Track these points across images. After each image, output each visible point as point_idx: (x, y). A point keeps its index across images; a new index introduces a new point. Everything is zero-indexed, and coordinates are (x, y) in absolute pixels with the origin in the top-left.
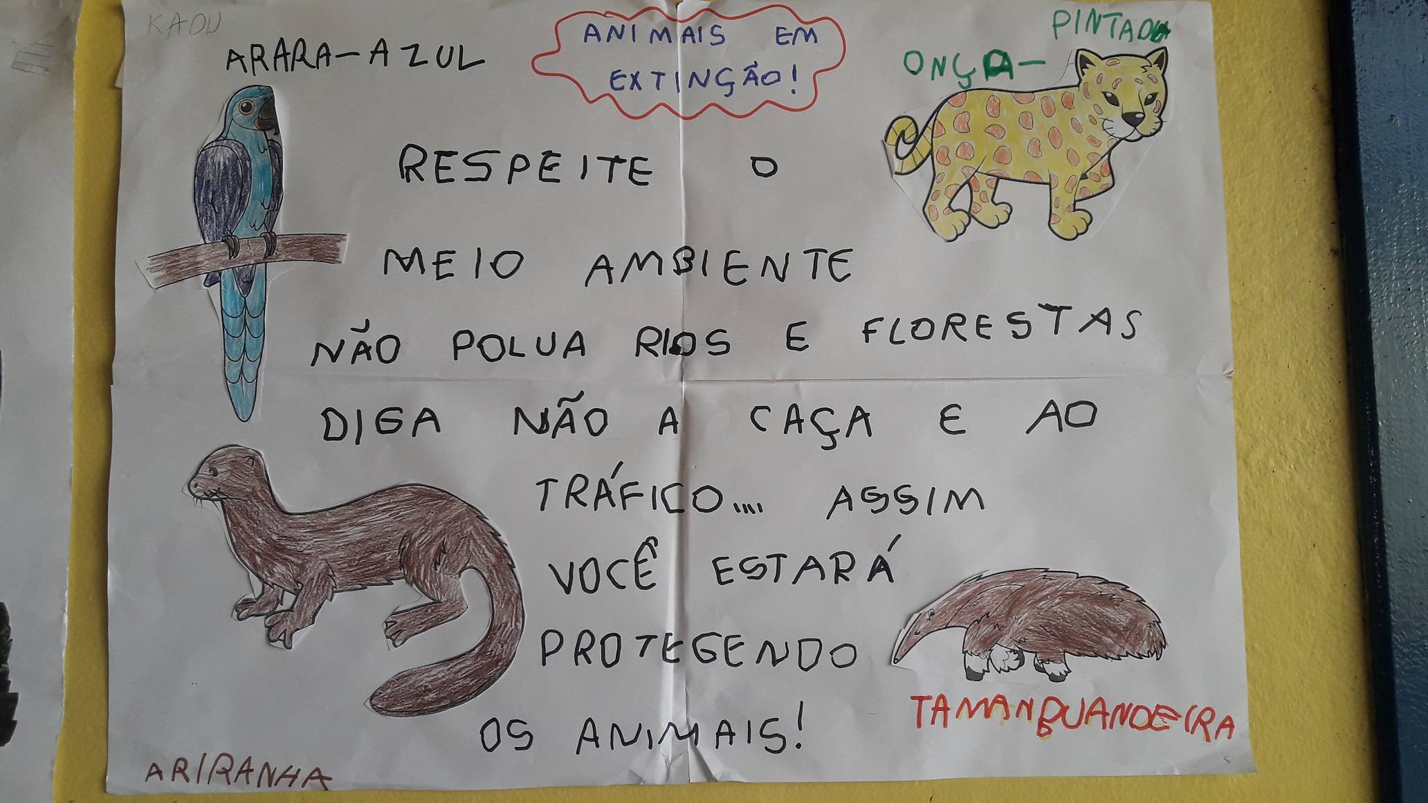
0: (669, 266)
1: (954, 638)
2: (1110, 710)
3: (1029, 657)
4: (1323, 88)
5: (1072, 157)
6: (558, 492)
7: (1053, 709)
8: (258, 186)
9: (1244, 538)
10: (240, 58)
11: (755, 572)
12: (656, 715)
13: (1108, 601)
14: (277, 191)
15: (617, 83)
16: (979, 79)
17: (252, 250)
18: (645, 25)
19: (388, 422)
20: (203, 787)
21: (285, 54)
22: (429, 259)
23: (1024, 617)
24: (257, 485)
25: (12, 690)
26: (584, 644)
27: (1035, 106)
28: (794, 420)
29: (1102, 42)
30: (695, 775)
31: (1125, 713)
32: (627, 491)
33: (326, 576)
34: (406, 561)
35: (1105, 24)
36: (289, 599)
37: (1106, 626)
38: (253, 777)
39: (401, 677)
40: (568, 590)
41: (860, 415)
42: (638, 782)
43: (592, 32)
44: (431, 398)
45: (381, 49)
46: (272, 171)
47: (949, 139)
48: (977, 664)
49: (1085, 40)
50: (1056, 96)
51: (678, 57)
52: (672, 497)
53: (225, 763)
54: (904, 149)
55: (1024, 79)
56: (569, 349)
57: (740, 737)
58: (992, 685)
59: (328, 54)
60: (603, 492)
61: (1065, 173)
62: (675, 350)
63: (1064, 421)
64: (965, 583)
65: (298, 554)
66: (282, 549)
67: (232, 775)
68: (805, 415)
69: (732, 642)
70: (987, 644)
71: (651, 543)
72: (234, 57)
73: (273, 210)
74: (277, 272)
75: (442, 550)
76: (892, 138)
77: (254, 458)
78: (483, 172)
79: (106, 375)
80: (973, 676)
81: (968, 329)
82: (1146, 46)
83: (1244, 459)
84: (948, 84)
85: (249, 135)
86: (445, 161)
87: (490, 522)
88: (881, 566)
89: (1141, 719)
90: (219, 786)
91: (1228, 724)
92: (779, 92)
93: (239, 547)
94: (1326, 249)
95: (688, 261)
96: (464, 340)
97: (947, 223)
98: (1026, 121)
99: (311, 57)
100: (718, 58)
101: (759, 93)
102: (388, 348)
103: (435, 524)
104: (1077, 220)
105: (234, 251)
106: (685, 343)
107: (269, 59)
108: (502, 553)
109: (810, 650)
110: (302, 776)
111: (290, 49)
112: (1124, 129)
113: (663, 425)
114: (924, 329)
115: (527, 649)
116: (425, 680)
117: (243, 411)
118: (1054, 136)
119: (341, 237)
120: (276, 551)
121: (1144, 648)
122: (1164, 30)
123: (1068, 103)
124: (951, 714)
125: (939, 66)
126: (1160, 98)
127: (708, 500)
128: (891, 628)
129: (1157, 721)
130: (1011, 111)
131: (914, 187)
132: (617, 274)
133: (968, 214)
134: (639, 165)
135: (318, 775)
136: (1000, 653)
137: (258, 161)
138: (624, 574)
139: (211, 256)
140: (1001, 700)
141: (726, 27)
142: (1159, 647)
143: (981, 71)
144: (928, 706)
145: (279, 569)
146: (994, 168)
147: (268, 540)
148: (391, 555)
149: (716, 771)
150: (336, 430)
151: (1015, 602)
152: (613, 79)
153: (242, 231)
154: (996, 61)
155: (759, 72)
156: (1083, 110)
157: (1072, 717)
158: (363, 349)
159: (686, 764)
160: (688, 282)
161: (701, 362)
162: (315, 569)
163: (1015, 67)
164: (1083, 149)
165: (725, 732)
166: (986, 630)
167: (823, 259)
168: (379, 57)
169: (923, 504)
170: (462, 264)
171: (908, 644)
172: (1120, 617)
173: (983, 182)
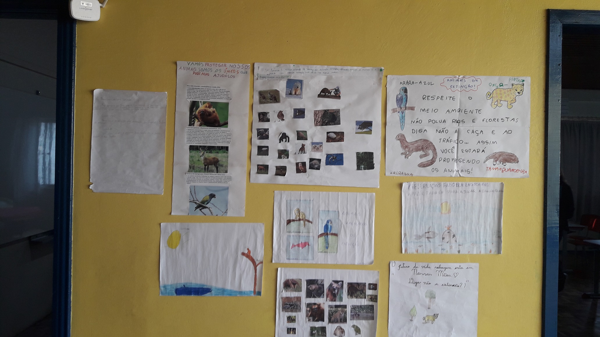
0: (457, 111)
1: (492, 160)
2: (511, 170)
3: (501, 163)
4: (545, 89)
5: (511, 98)
6: (442, 140)
7: (504, 169)
8: (404, 100)
9: (530, 149)
10: (402, 83)
11: (467, 151)
12: (454, 168)
13: (512, 156)
14: (407, 101)
15: (451, 87)
16: (499, 87)
17: (403, 109)
18: (455, 79)
19: (420, 131)
20: (397, 175)
21: (408, 83)
22: (426, 110)
23: (501, 158)
24: (404, 138)
25: (374, 163)
26: (445, 159)
27: (506, 91)
28: (473, 132)
29: (515, 82)
30: (458, 176)
31: (513, 170)
32: (451, 141)
33: (412, 150)
34: (422, 148)
35: (516, 80)
36: (408, 153)
37: (511, 159)
38: (403, 174)
40: (443, 153)
41: (482, 131)
42: (451, 176)
43: (448, 80)
44: (426, 128)
45: (421, 82)
46: (406, 98)
47: (494, 95)
48: (495, 163)
49: (513, 82)
50: (509, 89)
51: (459, 83)
52: (456, 141)
53: (400, 172)
54: (489, 96)
55: (505, 87)
56: (443, 122)
57: (464, 172)
58: (496, 166)
59: (413, 83)
60: (448, 141)
61: (510, 100)
62: (457, 122)
63: (508, 133)
64: (494, 153)
65: (409, 147)
66: (407, 147)
67: (401, 174)
68: (475, 131)
69: (464, 160)
70: (496, 161)
71: (454, 147)
72: (401, 83)
73: (406, 103)
74: (407, 112)
75: (427, 147)
76: (487, 95)
77: (404, 135)
78: (433, 99)
79: (385, 124)
80: (494, 165)
81: (496, 120)
82: (521, 83)
83: (530, 138)
84: (495, 88)
85: (403, 93)
86: (428, 97)
88: (483, 151)
89: (515, 171)
90: (399, 175)
91: (526, 172)
92: (472, 88)
93: (402, 146)
94: (543, 111)
95: (460, 110)
96: (430, 121)
97: (494, 106)
98: (505, 93)
99: (411, 83)
100: (465, 84)
101: (470, 88)
102: (420, 121)
103: (426, 144)
104: (511, 106)
105: (401, 109)
106: (459, 121)
107: (406, 83)
108: (435, 148)
109: (474, 161)
110: (410, 174)
112: (518, 94)
113: (455, 132)
114: (490, 120)
115: (437, 160)
117: (402, 129)
118: (508, 95)
119: (415, 107)
120: (406, 147)
121: (516, 162)
122: (524, 81)
123: (510, 90)
124: (491, 169)
125: (494, 85)
126: (523, 90)
127: (461, 142)
129: (517, 171)
130: (503, 91)
131: (490, 101)
132: (450, 112)
133: (497, 105)
134: (454, 98)
136: (498, 162)
137: (404, 97)
138: (450, 151)
139: (398, 109)
140: (497, 168)
141: (466, 80)
142: (518, 162)
143: (499, 86)
144: (488, 168)
145: (407, 149)
146: (501, 99)
147: (405, 145)
148: (420, 148)
149: (461, 175)
150: (414, 132)
151: (500, 156)
152: (451, 86)
153: (402, 106)
154: (501, 85)
155: (470, 86)
156: (512, 91)
157: (506, 170)
158: (417, 122)
159: (457, 175)
160: (459, 113)
161: (461, 124)
162: (411, 149)
163: (504, 85)
164: (512, 97)
165: (462, 171)
166: (496, 159)
167: (478, 111)
168: (420, 83)
169: (489, 143)
170: (430, 111)
171: (486, 160)
172: (513, 158)
173: (499, 101)
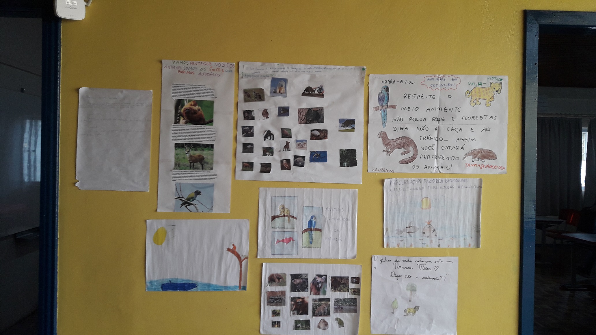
0: (437, 109)
1: (471, 157)
2: (489, 166)
3: (480, 159)
4: (522, 88)
5: (489, 96)
6: (422, 138)
7: (482, 166)
8: (386, 99)
9: (508, 146)
10: (383, 82)
11: (447, 148)
12: (434, 165)
13: (490, 153)
14: (388, 99)
15: (432, 86)
16: (478, 86)
17: (385, 107)
18: (435, 78)
19: (401, 129)
20: (379, 172)
21: (389, 82)
22: (407, 108)
23: (480, 154)
24: (386, 136)
25: (356, 160)
26: (425, 156)
27: (484, 89)
28: (452, 129)
29: (493, 81)
30: (438, 172)
31: (491, 166)
32: (431, 138)
33: (394, 147)
35: (494, 79)
36: (389, 150)
37: (490, 156)
38: (385, 171)
39: (403, 160)
40: (423, 150)
41: (461, 129)
42: (431, 173)
43: (428, 79)
44: (407, 126)
45: (402, 81)
46: (387, 97)
47: (473, 93)
48: (473, 160)
50: (487, 88)
51: (439, 82)
52: (436, 138)
53: (382, 169)
54: (468, 95)
55: (483, 86)
56: (424, 120)
57: (444, 168)
58: (475, 163)
59: (395, 82)
60: (428, 138)
61: (488, 98)
62: (437, 120)
63: (486, 130)
64: (473, 150)
65: (391, 144)
66: (389, 144)
67: (383, 170)
68: (454, 129)
69: (443, 157)
70: (475, 158)
71: (434, 144)
73: (388, 102)
74: (388, 110)
75: (408, 145)
76: (466, 93)
77: (385, 133)
78: (414, 97)
79: (367, 122)
80: (473, 161)
81: (475, 118)
82: (499, 82)
83: (508, 135)
84: (473, 86)
85: (385, 92)
86: (409, 96)
87: (414, 141)
88: (462, 148)
89: (493, 167)
90: (381, 172)
91: (504, 168)
92: (452, 87)
93: (384, 143)
94: (520, 109)
95: (439, 109)
96: (411, 119)
97: (473, 104)
98: (483, 91)
99: (393, 82)
100: (444, 83)
101: (449, 87)
102: (402, 119)
103: (407, 141)
104: (489, 104)
105: (383, 107)
106: (439, 119)
107: (387, 82)
108: (415, 145)
109: (453, 158)
110: (391, 171)
111: (390, 81)
112: (496, 93)
113: (435, 130)
114: (469, 118)
116: (406, 160)
117: (384, 126)
118: (487, 93)
119: (396, 105)
120: (388, 144)
121: (494, 159)
122: (502, 79)
123: (489, 89)
124: (470, 166)
125: (472, 84)
126: (501, 89)
127: (441, 139)
128: (463, 156)
129: (495, 168)
130: (481, 90)
131: (469, 100)
132: (430, 110)
133: (476, 103)
134: (434, 96)
135: (393, 171)
136: (476, 159)
137: (386, 95)
138: (430, 148)
139: (380, 108)
140: (476, 164)
141: (445, 78)
142: (496, 158)
143: (478, 85)
144: (467, 165)
145: (388, 146)
146: (479, 97)
147: (387, 143)
148: (402, 145)
149: (441, 172)
150: (395, 130)
151: (479, 153)
153: (384, 104)
154: (480, 83)
155: (450, 84)
156: (491, 90)
157: (485, 167)
158: (398, 120)
159: (437, 171)
160: (439, 111)
161: (441, 122)
162: (393, 146)
163: (482, 84)
164: (491, 95)
165: (442, 167)
166: (475, 156)
167: (457, 109)
169: (468, 141)
170: (411, 109)
171: (465, 157)
172: (491, 155)
173: (478, 99)
